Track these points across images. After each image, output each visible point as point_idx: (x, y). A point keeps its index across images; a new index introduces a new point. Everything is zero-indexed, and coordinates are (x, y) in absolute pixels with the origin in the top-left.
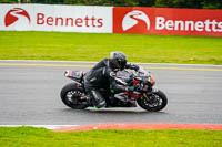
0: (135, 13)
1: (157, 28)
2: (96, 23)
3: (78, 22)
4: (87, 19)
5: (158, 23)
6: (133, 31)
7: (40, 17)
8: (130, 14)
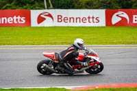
0: (120, 13)
1: (134, 22)
2: (95, 20)
3: (83, 20)
4: (89, 18)
5: (134, 19)
6: (118, 24)
7: (59, 17)
8: (116, 14)
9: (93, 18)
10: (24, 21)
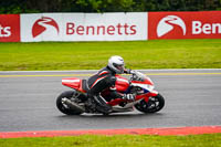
1: (194, 32)
2: (129, 31)
3: (110, 30)
4: (119, 26)
5: (194, 27)
6: (167, 36)
9: (126, 26)
10: (9, 34)
